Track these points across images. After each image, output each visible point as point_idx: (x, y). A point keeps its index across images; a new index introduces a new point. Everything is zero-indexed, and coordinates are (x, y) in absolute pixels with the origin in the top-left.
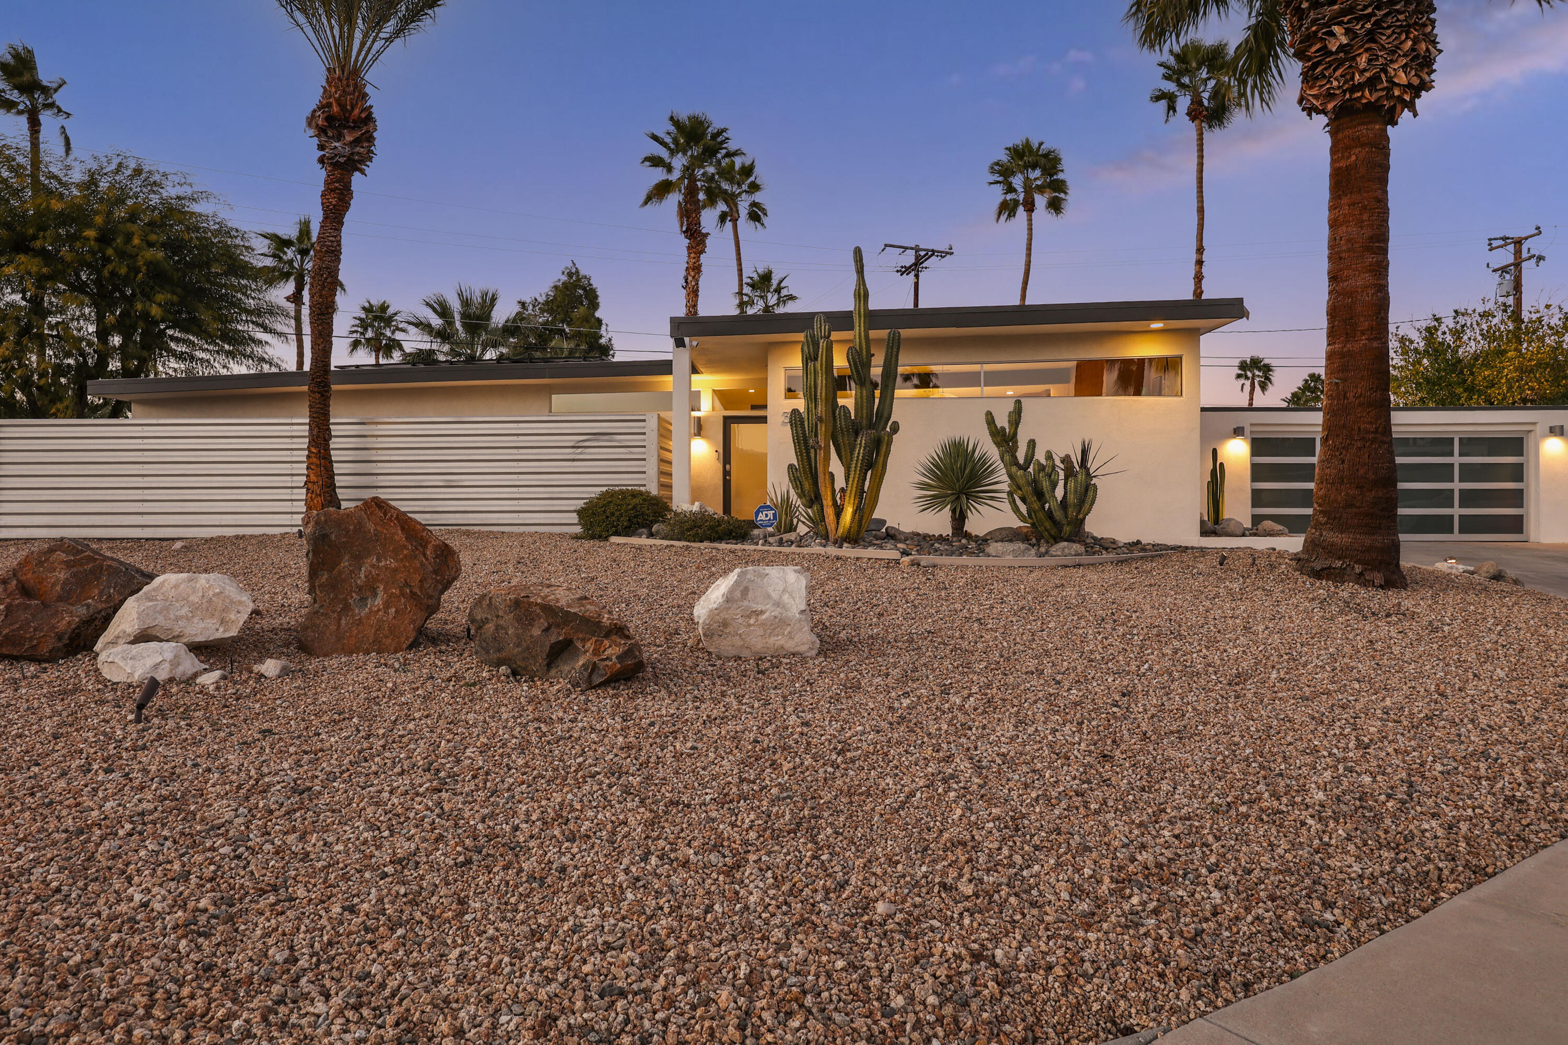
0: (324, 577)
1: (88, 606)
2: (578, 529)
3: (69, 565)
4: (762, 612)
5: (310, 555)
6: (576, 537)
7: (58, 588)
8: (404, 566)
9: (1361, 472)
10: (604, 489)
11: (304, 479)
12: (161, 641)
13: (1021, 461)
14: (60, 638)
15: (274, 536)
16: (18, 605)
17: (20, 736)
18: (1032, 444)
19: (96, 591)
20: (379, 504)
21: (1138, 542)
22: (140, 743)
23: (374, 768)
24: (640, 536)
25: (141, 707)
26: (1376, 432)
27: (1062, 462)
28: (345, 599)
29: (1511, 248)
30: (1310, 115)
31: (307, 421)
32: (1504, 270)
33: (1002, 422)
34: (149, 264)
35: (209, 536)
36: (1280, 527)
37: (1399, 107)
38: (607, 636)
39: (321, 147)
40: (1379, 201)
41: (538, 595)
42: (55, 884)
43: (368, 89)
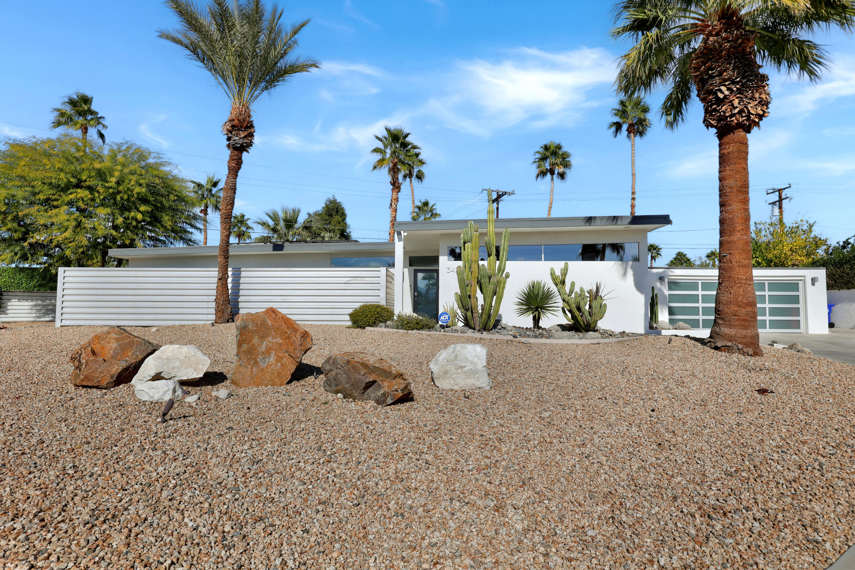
0: (245, 347)
1: (126, 361)
2: (350, 323)
3: (117, 340)
4: (465, 367)
5: (238, 336)
6: (349, 327)
7: (112, 352)
8: (286, 342)
9: (740, 299)
10: (362, 304)
11: (215, 297)
12: (167, 379)
13: (568, 292)
14: (112, 377)
15: (199, 325)
16: (91, 360)
17: (103, 429)
18: (573, 284)
19: (130, 353)
20: (273, 311)
21: (624, 332)
22: (167, 434)
23: (292, 449)
24: (381, 327)
25: (164, 415)
26: (746, 280)
27: (588, 293)
28: (255, 358)
29: (777, 193)
30: (708, 128)
31: (217, 269)
32: (774, 203)
33: (558, 273)
34: (138, 194)
35: (167, 325)
36: (687, 325)
37: (753, 124)
38: (394, 379)
39: (229, 139)
40: (744, 169)
41: (359, 357)
42: (144, 516)
43: (252, 113)
